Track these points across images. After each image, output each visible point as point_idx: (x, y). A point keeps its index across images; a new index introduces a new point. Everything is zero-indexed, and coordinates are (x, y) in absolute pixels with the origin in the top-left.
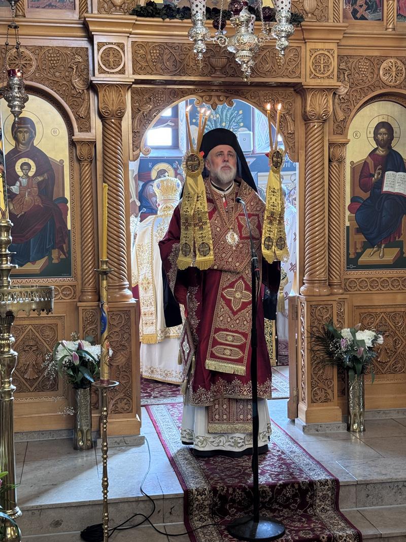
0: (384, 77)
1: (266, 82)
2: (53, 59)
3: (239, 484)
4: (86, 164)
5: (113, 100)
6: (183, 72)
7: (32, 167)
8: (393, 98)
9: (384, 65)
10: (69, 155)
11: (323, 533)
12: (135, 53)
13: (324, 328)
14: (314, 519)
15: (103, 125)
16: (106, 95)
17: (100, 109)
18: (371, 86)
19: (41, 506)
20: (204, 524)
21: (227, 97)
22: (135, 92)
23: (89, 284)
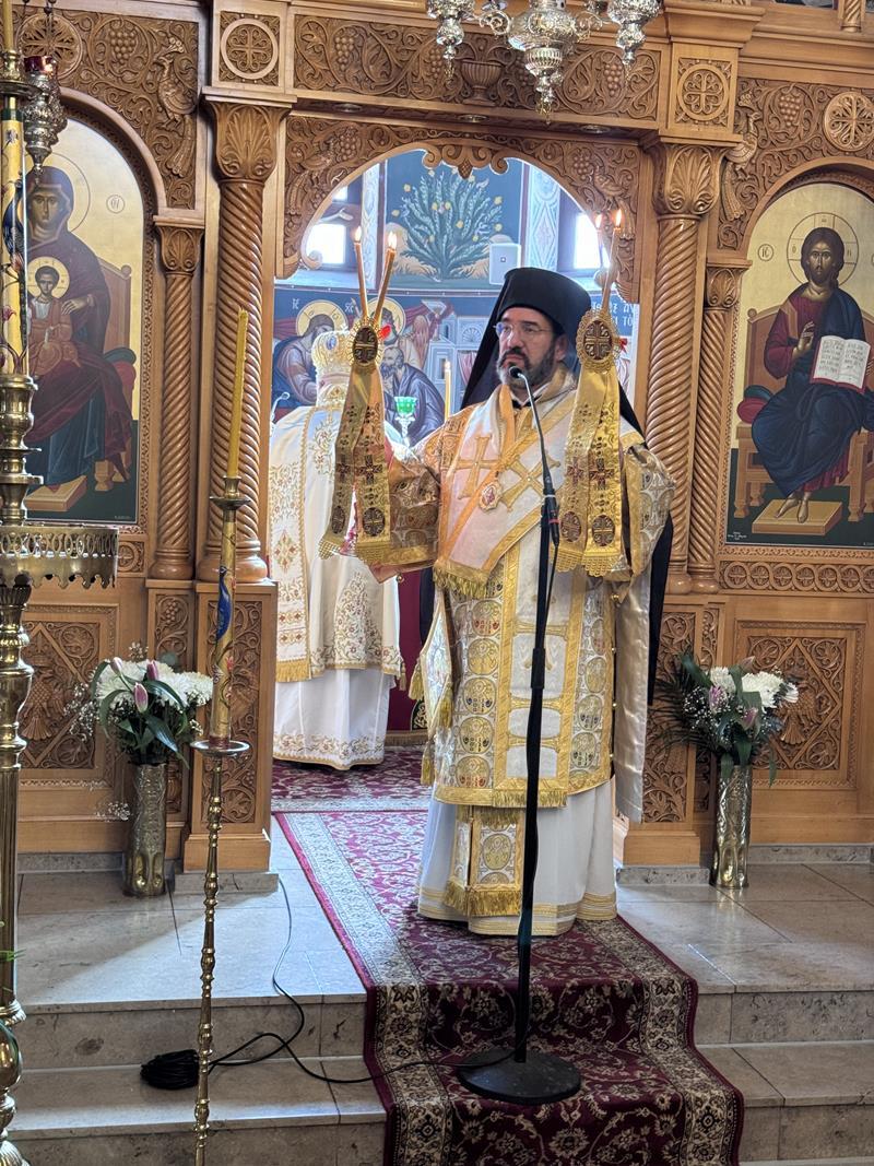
0: (832, 132)
1: (581, 125)
2: (120, 42)
3: (486, 981)
4: (179, 278)
5: (248, 141)
6: (402, 89)
7: (61, 278)
8: (846, 179)
9: (835, 104)
10: (144, 257)
11: (661, 1092)
12: (300, 40)
13: (673, 664)
14: (640, 1061)
15: (223, 194)
16: (234, 128)
17: (219, 158)
18: (803, 150)
19: (58, 1007)
20: (405, 1062)
21: (494, 152)
22: (295, 128)
23: (172, 540)
